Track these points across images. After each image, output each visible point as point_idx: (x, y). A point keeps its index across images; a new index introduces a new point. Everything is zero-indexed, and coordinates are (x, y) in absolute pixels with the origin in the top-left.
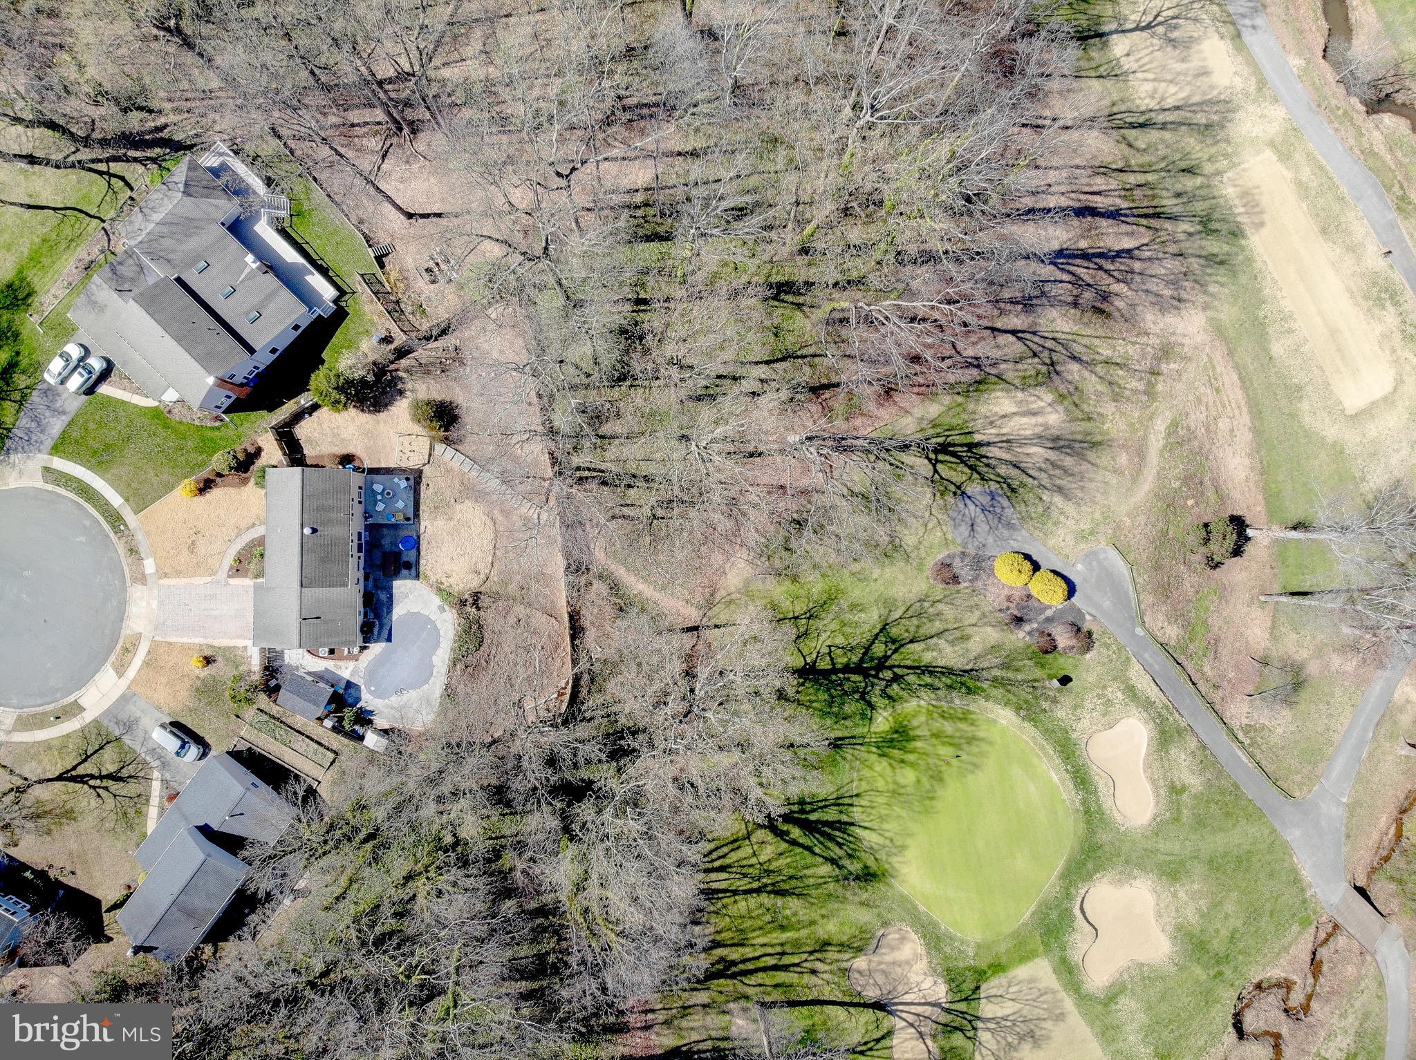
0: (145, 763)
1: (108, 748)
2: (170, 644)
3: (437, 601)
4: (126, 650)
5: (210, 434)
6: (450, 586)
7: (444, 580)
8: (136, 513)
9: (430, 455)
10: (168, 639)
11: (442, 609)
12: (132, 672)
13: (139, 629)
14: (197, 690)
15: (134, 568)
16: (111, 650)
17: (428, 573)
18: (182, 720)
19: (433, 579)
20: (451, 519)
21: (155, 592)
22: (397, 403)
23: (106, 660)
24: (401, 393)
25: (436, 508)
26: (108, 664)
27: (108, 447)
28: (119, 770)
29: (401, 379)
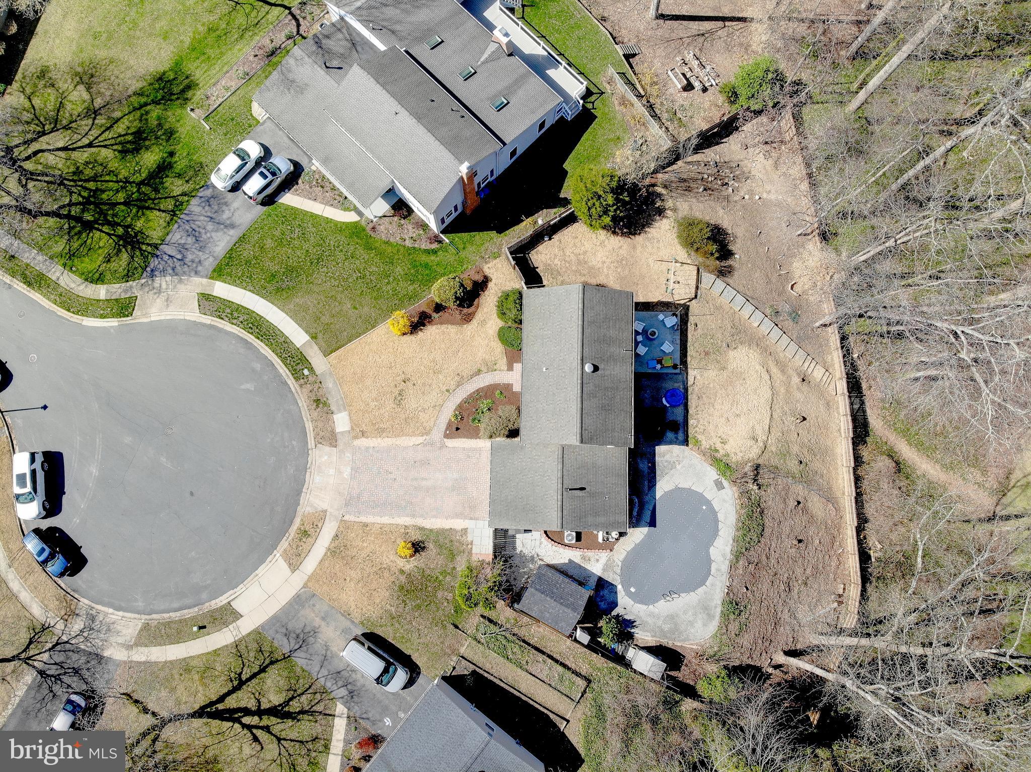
0: (324, 692)
1: (273, 671)
2: (366, 525)
3: (712, 474)
4: (305, 533)
5: (424, 258)
6: (727, 455)
7: (719, 446)
8: (326, 354)
9: (697, 288)
10: (363, 519)
11: (719, 486)
12: (310, 564)
13: (324, 505)
14: (401, 588)
15: (320, 425)
16: (282, 533)
17: (700, 437)
18: (379, 632)
19: (705, 444)
20: (724, 368)
21: (348, 455)
22: (656, 224)
23: (274, 547)
24: (661, 212)
25: (707, 354)
26: (277, 554)
27: (290, 270)
28: (287, 703)
29: (659, 195)
